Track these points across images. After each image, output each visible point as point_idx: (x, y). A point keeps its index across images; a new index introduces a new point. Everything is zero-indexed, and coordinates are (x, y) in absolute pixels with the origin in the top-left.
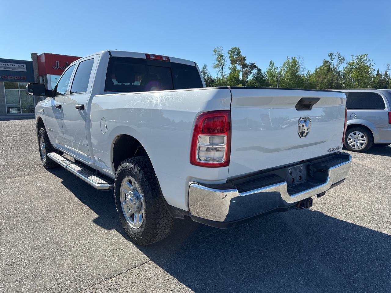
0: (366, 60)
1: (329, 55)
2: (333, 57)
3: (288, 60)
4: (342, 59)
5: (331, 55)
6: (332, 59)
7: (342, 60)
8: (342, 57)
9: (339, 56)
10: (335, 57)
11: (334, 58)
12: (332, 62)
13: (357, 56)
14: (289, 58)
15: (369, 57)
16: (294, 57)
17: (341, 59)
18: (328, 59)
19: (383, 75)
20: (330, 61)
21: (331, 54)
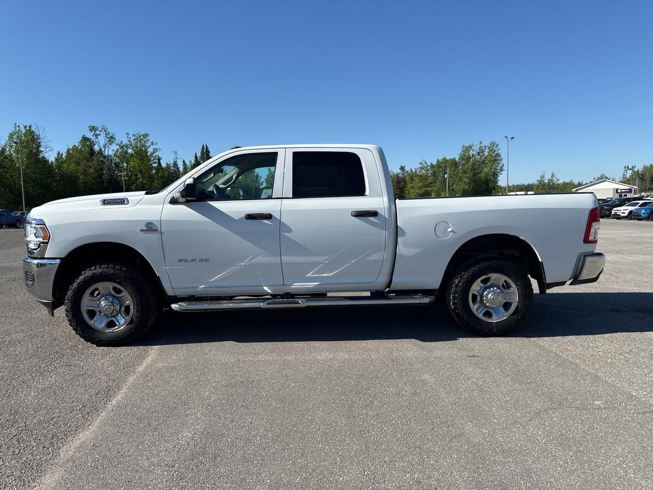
0: (147, 142)
1: (90, 129)
2: (98, 132)
3: (17, 130)
4: (112, 137)
5: (93, 129)
6: (97, 136)
7: (111, 139)
8: (111, 135)
9: (107, 133)
10: (100, 133)
11: (100, 135)
12: (97, 140)
13: (134, 135)
14: (19, 126)
15: (151, 138)
16: (28, 125)
17: (110, 137)
18: (90, 135)
19: (171, 165)
20: (93, 138)
21: (93, 127)
